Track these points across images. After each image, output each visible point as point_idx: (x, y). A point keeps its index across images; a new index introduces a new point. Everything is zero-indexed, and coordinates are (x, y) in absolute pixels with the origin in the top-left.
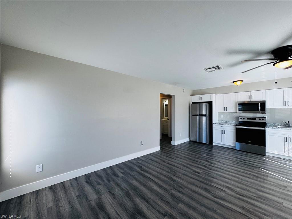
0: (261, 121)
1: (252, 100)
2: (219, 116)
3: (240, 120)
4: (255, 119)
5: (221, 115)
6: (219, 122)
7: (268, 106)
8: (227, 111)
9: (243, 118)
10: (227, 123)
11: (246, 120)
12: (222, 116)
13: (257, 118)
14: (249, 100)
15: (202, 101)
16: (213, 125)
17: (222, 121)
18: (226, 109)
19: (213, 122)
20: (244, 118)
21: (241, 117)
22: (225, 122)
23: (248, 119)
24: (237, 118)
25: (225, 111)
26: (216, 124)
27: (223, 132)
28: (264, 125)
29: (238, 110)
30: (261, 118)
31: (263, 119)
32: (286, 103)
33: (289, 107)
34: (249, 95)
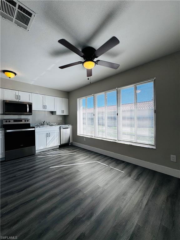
0: (27, 122)
1: (20, 101)
3: (5, 123)
4: (21, 121)
7: (33, 108)
9: (8, 120)
11: (12, 123)
13: (23, 120)
14: (17, 100)
20: (10, 120)
21: (6, 120)
23: (14, 121)
28: (28, 126)
29: (6, 110)
30: (27, 120)
31: (28, 121)
32: (45, 107)
33: (46, 110)
34: (17, 94)
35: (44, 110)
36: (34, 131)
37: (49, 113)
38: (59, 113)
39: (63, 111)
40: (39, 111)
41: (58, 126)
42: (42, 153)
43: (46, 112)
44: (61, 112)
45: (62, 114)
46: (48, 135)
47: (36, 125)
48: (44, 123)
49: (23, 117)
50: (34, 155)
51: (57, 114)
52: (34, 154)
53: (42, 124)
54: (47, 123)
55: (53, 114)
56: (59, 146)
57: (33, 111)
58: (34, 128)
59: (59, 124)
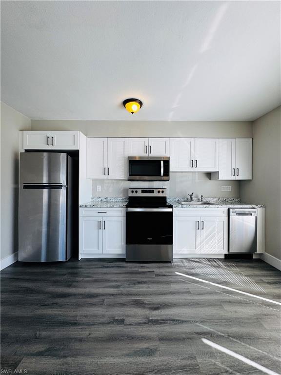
0: (161, 195)
1: (150, 155)
2: (94, 189)
3: (131, 195)
4: (152, 192)
5: (98, 186)
6: (93, 202)
7: (172, 168)
8: (109, 177)
9: (134, 190)
10: (107, 202)
11: (140, 194)
12: (99, 188)
13: (155, 190)
14: (147, 155)
15: (53, 148)
16: (80, 209)
17: (100, 199)
18: (106, 171)
19: (80, 203)
20: (137, 190)
21: (132, 190)
22: (105, 200)
23: (143, 192)
24: (126, 191)
25: (105, 177)
26: (86, 206)
27: (101, 225)
28: (162, 202)
29: (130, 174)
30: (161, 190)
31: (163, 192)
32: (194, 163)
33: (196, 170)
34: (147, 144)
35: (192, 170)
36: (171, 214)
37: (204, 175)
38: (226, 175)
39: (235, 171)
40: (182, 172)
41: (225, 208)
42: (186, 264)
43: (197, 174)
44: (230, 172)
45: (234, 178)
46: (200, 225)
47: (177, 199)
48: (191, 196)
49: (156, 184)
50: (169, 265)
51: (220, 178)
52: (170, 262)
53: (189, 199)
54: (197, 197)
55: (210, 179)
56: (225, 255)
57: (170, 174)
58: (171, 207)
59: (224, 202)
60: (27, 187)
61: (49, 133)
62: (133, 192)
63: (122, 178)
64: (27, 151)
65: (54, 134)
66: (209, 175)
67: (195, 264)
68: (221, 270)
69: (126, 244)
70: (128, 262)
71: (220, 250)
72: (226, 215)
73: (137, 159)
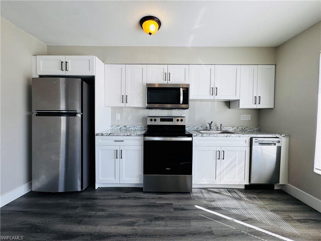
0: (180, 123)
1: (169, 82)
2: (113, 117)
3: (149, 123)
4: (171, 120)
5: (116, 114)
6: (112, 130)
7: (191, 96)
8: (127, 105)
9: (153, 119)
10: (126, 131)
11: (159, 123)
12: (118, 116)
13: (174, 119)
14: (166, 82)
15: (68, 74)
16: (96, 137)
17: (119, 128)
18: (124, 99)
19: (97, 131)
20: (156, 118)
21: (151, 118)
22: (124, 128)
23: (162, 120)
24: (145, 119)
25: (123, 105)
26: (102, 135)
27: (118, 154)
28: (181, 130)
29: (149, 102)
30: (180, 119)
31: (182, 120)
32: (214, 91)
33: (216, 98)
34: (166, 71)
35: (212, 97)
36: (191, 143)
37: (223, 104)
38: (247, 103)
39: (257, 99)
40: (201, 100)
41: (247, 137)
42: (206, 195)
43: (216, 103)
44: (252, 100)
45: (255, 107)
46: (220, 155)
47: (196, 128)
48: (210, 125)
49: (175, 113)
50: (188, 196)
51: (241, 107)
52: (189, 193)
53: (208, 128)
54: (216, 125)
55: (229, 108)
56: (246, 185)
57: (190, 103)
58: (190, 136)
59: (243, 131)
60: (40, 114)
61: (63, 58)
62: (151, 120)
63: (140, 105)
64: (41, 76)
65: (68, 58)
66: (228, 104)
67: (215, 196)
68: (243, 203)
69: (144, 174)
70: (145, 192)
71: (242, 181)
72: (248, 144)
73: (157, 86)
